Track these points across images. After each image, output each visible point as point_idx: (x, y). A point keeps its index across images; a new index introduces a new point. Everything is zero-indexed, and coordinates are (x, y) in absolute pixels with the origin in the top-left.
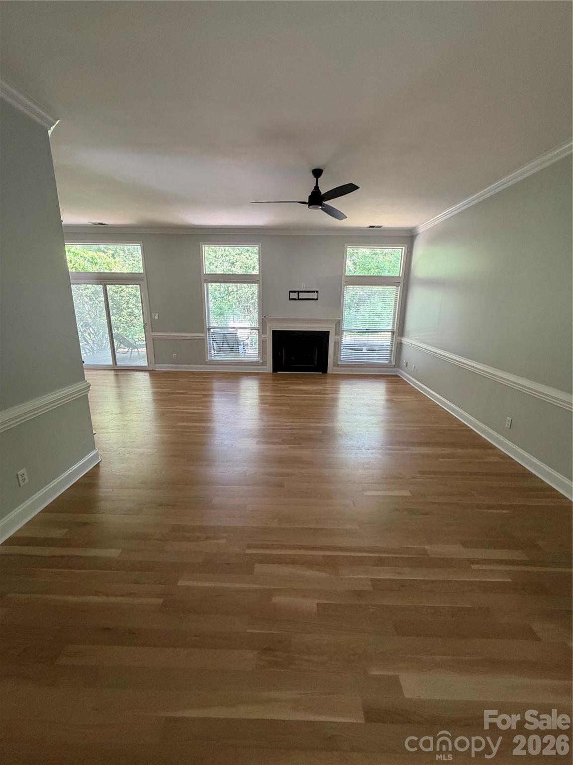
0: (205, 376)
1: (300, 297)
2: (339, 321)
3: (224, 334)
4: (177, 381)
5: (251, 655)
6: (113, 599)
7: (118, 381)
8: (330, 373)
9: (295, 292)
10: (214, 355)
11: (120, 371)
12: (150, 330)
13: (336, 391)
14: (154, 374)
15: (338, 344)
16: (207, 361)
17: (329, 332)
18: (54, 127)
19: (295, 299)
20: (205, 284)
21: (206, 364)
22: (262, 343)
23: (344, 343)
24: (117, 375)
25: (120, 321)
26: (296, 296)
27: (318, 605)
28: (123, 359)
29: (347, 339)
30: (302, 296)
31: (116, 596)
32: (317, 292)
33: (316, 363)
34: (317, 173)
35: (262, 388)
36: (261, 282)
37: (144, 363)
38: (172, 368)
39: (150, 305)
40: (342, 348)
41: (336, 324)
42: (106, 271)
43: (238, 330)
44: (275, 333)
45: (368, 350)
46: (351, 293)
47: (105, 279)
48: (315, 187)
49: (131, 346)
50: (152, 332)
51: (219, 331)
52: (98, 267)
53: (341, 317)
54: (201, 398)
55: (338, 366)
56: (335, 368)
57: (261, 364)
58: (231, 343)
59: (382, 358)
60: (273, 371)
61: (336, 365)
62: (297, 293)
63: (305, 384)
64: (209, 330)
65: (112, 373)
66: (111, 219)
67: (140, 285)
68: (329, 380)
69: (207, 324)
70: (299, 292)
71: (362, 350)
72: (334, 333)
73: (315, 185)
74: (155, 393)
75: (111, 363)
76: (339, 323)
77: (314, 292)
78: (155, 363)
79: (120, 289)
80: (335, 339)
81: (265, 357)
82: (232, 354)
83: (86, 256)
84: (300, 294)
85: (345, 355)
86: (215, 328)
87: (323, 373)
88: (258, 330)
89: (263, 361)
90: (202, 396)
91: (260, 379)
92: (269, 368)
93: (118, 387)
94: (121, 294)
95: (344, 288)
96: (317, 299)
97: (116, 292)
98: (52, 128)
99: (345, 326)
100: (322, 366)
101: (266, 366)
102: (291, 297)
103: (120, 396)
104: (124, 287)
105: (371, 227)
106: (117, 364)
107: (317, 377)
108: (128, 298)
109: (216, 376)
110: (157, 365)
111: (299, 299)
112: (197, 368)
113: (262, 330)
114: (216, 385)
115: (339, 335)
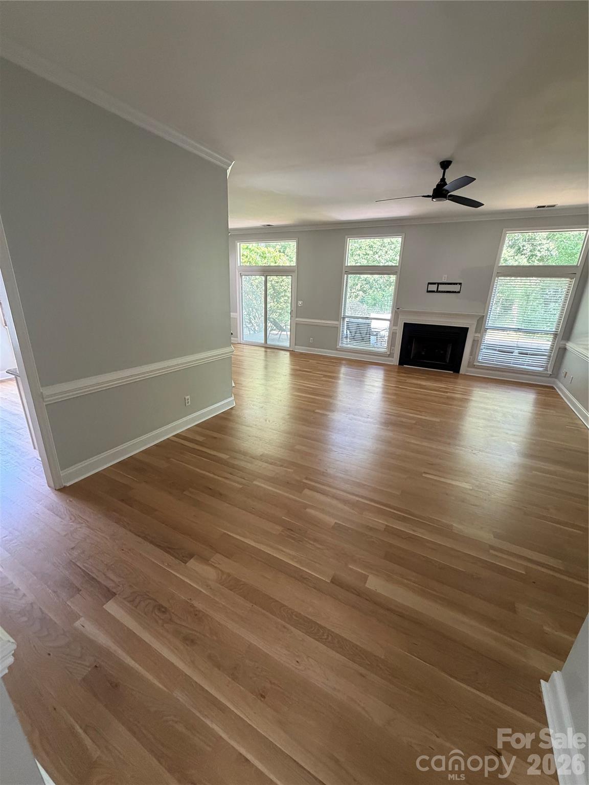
0: (333, 361)
1: (439, 290)
2: (483, 316)
3: (358, 324)
4: (308, 361)
5: (280, 528)
6: (216, 477)
7: (266, 356)
8: (463, 373)
9: (434, 284)
10: (346, 343)
11: (270, 349)
12: (294, 315)
13: (467, 393)
14: (293, 354)
15: (477, 343)
16: (338, 347)
17: (468, 328)
18: (231, 167)
19: (433, 292)
20: (345, 276)
21: (337, 350)
22: (393, 335)
23: (485, 342)
24: (266, 351)
25: (278, 307)
26: (436, 288)
27: (336, 523)
28: (273, 340)
29: (491, 338)
30: (441, 288)
31: (218, 476)
32: (460, 284)
33: (448, 361)
34: (445, 165)
35: (387, 380)
36: (398, 274)
37: (287, 344)
38: (308, 350)
39: (298, 294)
40: (482, 347)
41: (478, 321)
42: (273, 264)
43: (372, 320)
44: (406, 325)
45: (519, 354)
46: (503, 286)
47: (267, 271)
48: (441, 179)
49: (281, 329)
50: (296, 317)
51: (352, 320)
52: (266, 261)
53: (486, 312)
54: (321, 377)
55: (474, 366)
56: (470, 369)
57: (387, 356)
58: (363, 332)
59: (535, 365)
60: (400, 364)
61: (471, 365)
62: (436, 285)
63: (427, 379)
64: (344, 318)
65: (263, 349)
66: (276, 221)
67: (292, 276)
68: (460, 381)
69: (342, 313)
70: (438, 284)
71: (512, 353)
72: (474, 330)
73: (441, 177)
74: (292, 369)
75: (263, 342)
76: (481, 320)
77: (456, 284)
78: (295, 345)
79: (281, 279)
80: (475, 337)
81: (393, 349)
82: (363, 343)
83: (258, 251)
84: (440, 286)
85: (485, 356)
86: (349, 317)
87: (454, 372)
88: (390, 321)
89: (390, 353)
90: (322, 376)
91: (385, 370)
92: (396, 360)
93: (266, 360)
94: (281, 284)
95: (495, 279)
96: (459, 292)
97: (277, 282)
98: (230, 168)
99: (490, 323)
100: (454, 365)
101: (393, 357)
102: (429, 290)
103: (266, 367)
104: (284, 277)
105: (538, 207)
106: (268, 342)
107: (444, 376)
108: (286, 287)
109: (344, 362)
110: (296, 347)
111: (438, 291)
112: (325, 353)
113: (394, 321)
114: (343, 370)
115: (480, 333)
